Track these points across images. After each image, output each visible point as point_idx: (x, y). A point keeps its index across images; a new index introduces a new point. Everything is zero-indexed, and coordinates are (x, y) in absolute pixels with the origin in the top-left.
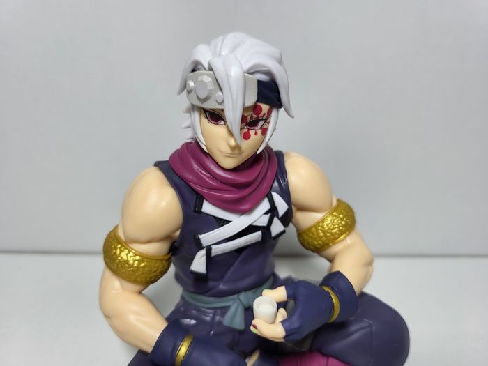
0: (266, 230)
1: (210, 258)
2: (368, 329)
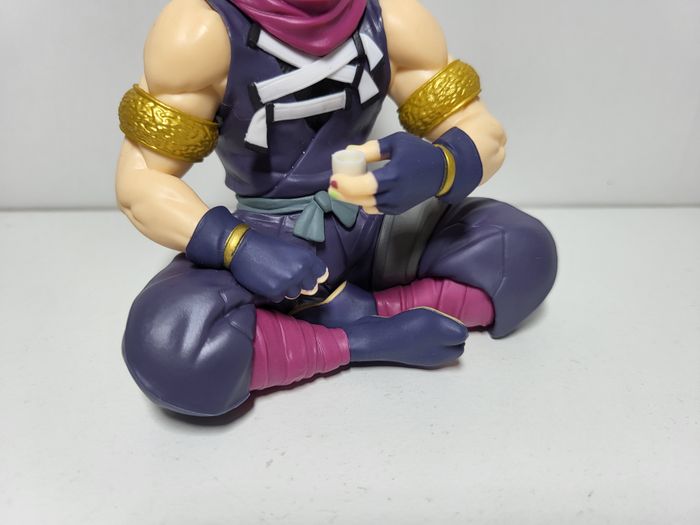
0: (352, 89)
1: (272, 126)
2: (498, 237)
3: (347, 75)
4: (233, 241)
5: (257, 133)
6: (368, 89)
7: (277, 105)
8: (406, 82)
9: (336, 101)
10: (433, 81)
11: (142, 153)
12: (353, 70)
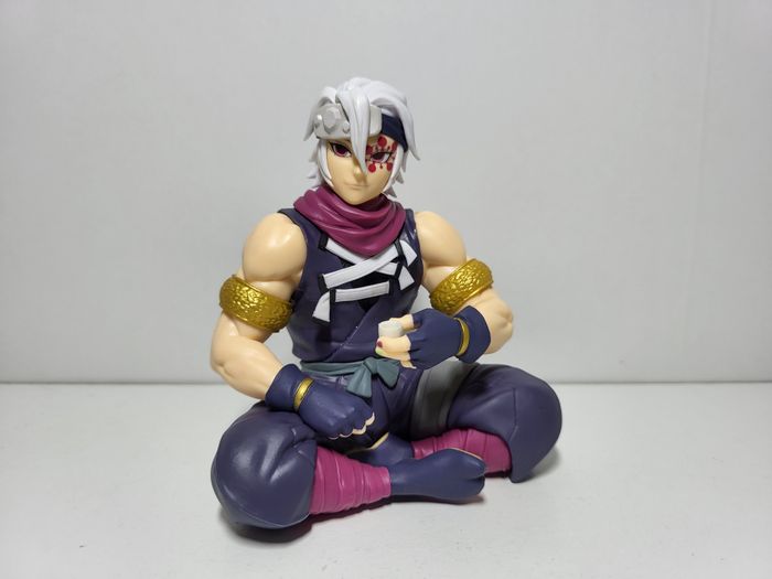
0: (394, 280)
1: (333, 304)
2: (510, 394)
3: (391, 269)
4: (302, 390)
5: (322, 311)
6: (406, 280)
7: (338, 291)
8: (435, 275)
9: (382, 288)
10: (455, 275)
11: (236, 324)
12: (395, 266)
